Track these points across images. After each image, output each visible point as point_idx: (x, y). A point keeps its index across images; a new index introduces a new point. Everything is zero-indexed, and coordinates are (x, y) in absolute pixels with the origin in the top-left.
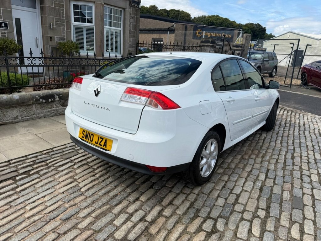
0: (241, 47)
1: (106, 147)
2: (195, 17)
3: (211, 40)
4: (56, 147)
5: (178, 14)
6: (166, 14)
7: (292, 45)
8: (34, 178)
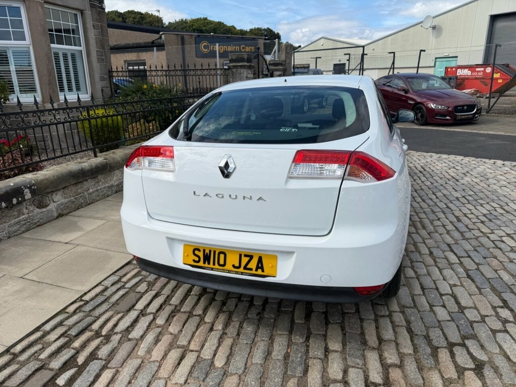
0: (281, 64)
1: (263, 271)
2: (170, 23)
3: (246, 57)
4: (85, 294)
5: (141, 18)
6: (121, 19)
7: (348, 56)
8: (98, 371)
